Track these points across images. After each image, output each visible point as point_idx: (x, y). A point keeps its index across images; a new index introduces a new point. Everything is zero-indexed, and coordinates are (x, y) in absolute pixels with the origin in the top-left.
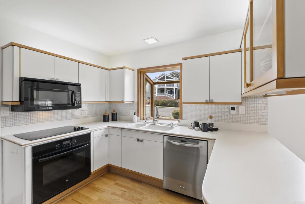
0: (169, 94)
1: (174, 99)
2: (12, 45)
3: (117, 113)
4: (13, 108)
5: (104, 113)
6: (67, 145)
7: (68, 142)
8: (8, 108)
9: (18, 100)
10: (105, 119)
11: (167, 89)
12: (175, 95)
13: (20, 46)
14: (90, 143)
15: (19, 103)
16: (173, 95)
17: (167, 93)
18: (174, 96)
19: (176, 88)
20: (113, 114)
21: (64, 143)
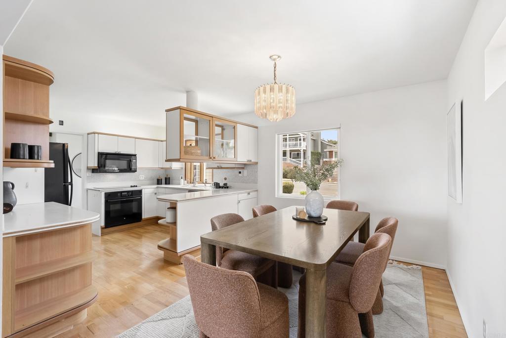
0: (293, 160)
1: (302, 166)
2: (94, 133)
3: (169, 178)
4: (94, 171)
5: (158, 177)
6: (125, 196)
7: (126, 193)
8: (90, 171)
9: (97, 166)
10: (159, 182)
11: (291, 151)
12: (302, 161)
13: (98, 133)
14: (141, 197)
15: (97, 168)
16: (300, 161)
17: (290, 157)
18: (302, 163)
19: (304, 150)
20: (166, 179)
21: (123, 194)
